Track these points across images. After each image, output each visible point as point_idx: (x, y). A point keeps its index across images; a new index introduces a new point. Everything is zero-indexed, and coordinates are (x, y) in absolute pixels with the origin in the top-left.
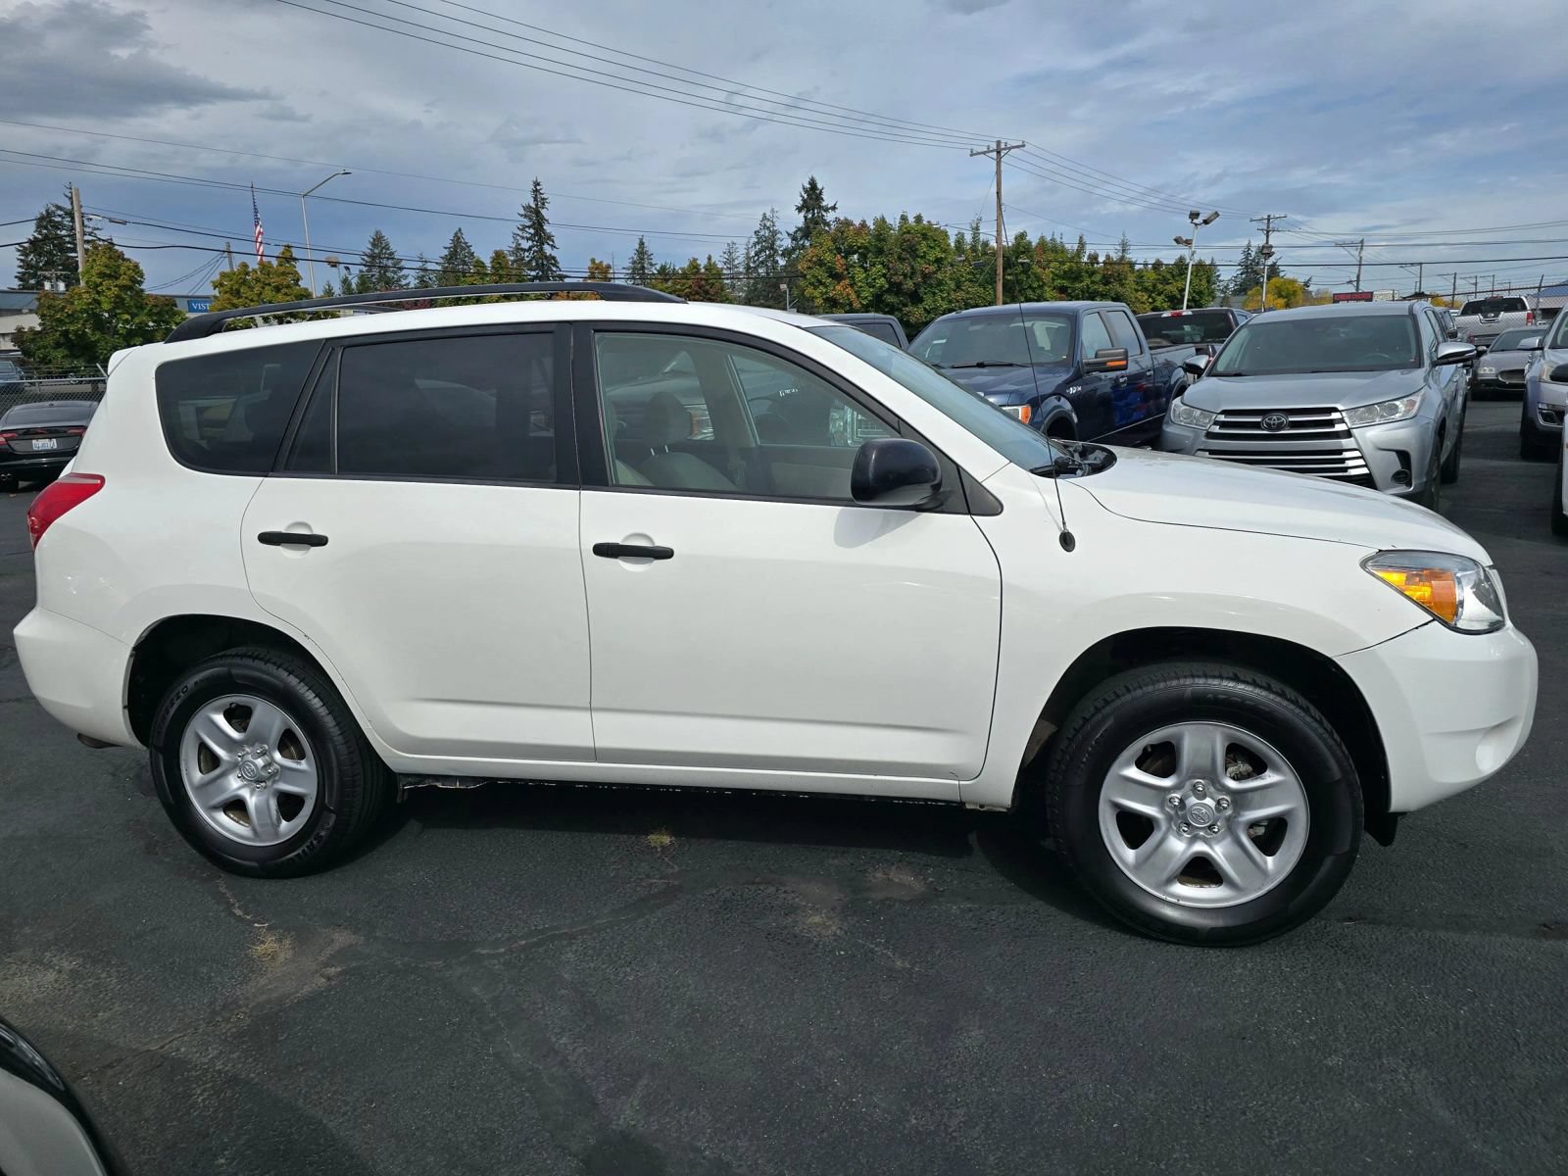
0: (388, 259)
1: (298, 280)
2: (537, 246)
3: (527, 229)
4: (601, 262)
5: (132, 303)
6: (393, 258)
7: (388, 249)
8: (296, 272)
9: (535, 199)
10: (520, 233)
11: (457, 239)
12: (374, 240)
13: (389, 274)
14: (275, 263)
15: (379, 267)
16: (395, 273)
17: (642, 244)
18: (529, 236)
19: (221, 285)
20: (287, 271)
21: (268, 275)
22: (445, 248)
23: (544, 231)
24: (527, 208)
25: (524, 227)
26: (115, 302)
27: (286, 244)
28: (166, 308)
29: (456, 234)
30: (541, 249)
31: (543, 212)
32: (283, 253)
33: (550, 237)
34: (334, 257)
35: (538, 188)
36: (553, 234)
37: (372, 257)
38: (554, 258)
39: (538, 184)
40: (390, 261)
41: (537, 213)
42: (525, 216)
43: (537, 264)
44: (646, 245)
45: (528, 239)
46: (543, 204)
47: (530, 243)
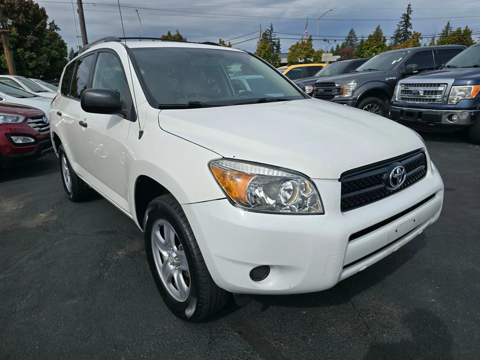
0: (354, 37)
1: (312, 46)
2: (405, 28)
3: (402, 23)
4: (418, 32)
5: (268, 56)
6: (355, 37)
7: (354, 34)
8: (312, 44)
9: (408, 11)
10: (399, 24)
11: (378, 28)
12: (350, 31)
13: (353, 43)
14: (306, 41)
15: (351, 40)
16: (355, 42)
17: (449, 24)
18: (403, 25)
19: (291, 49)
20: (309, 43)
21: (304, 45)
22: (373, 32)
23: (408, 22)
24: (404, 15)
25: (402, 22)
26: (264, 56)
27: (310, 35)
28: (276, 57)
29: (378, 27)
30: (406, 29)
31: (410, 16)
32: (309, 38)
33: (410, 25)
34: (325, 38)
35: (410, 7)
36: (412, 23)
37: (349, 37)
38: (410, 32)
39: (410, 5)
40: (354, 38)
41: (408, 16)
42: (403, 18)
43: (404, 35)
44: (450, 24)
45: (402, 26)
46: (410, 13)
47: (403, 27)
